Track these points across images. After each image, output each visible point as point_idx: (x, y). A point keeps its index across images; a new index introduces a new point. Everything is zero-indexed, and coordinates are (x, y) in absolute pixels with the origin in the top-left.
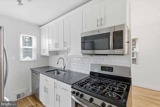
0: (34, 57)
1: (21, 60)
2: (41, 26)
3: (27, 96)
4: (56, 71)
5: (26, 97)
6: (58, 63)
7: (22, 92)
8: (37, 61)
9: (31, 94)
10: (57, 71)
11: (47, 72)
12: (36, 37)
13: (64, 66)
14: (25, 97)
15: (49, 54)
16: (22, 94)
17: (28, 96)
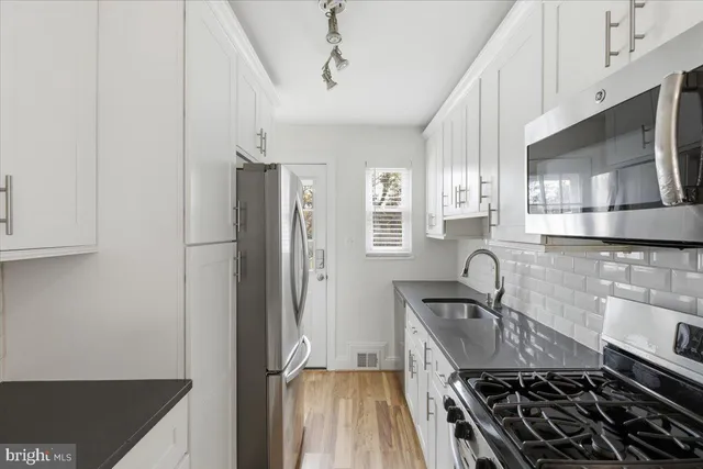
0: (406, 243)
1: (368, 252)
2: (423, 127)
3: (383, 368)
4: (466, 306)
5: (380, 372)
6: (466, 271)
7: (371, 351)
8: (412, 257)
9: (392, 368)
10: (469, 308)
11: (425, 301)
12: (411, 172)
13: (497, 287)
14: (377, 368)
15: (445, 231)
16: (370, 355)
17: (386, 372)
